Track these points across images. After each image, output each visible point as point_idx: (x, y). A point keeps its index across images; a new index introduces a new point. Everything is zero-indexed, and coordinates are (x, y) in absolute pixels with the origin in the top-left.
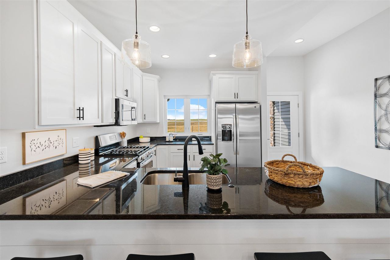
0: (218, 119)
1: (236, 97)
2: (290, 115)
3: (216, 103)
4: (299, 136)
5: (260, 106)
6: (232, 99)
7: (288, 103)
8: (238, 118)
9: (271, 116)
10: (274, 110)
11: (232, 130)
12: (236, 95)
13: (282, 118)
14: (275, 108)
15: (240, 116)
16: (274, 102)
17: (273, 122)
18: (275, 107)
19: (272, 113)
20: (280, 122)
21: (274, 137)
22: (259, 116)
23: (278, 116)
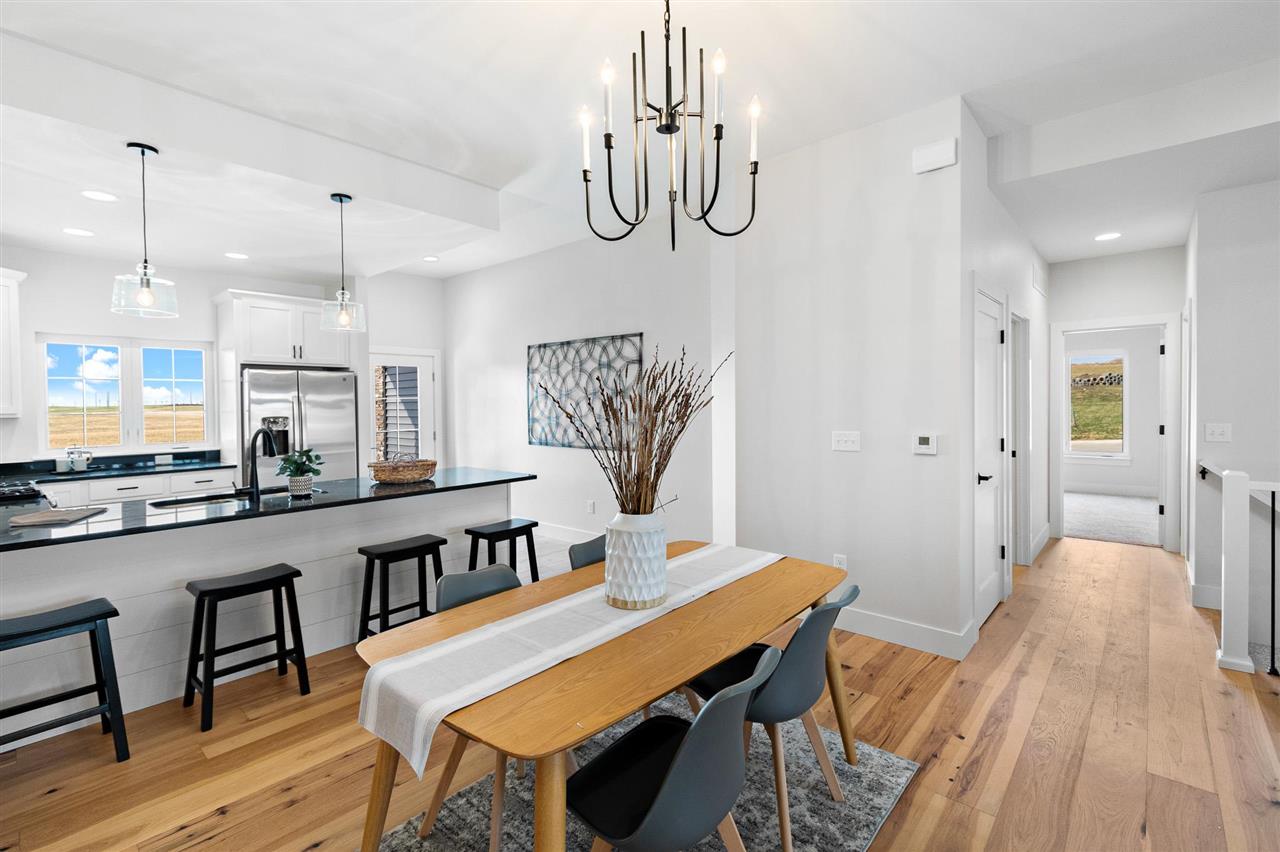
0: (252, 406)
1: (298, 355)
2: (416, 395)
3: (244, 366)
4: (435, 439)
5: (356, 378)
6: (289, 360)
7: (414, 371)
8: (305, 402)
9: (378, 396)
10: (385, 384)
11: (289, 428)
12: (298, 351)
13: (403, 402)
14: (388, 379)
15: (310, 397)
16: (385, 369)
17: (383, 413)
18: (388, 377)
19: (381, 391)
20: (397, 410)
21: (386, 446)
22: (352, 396)
23: (394, 398)
